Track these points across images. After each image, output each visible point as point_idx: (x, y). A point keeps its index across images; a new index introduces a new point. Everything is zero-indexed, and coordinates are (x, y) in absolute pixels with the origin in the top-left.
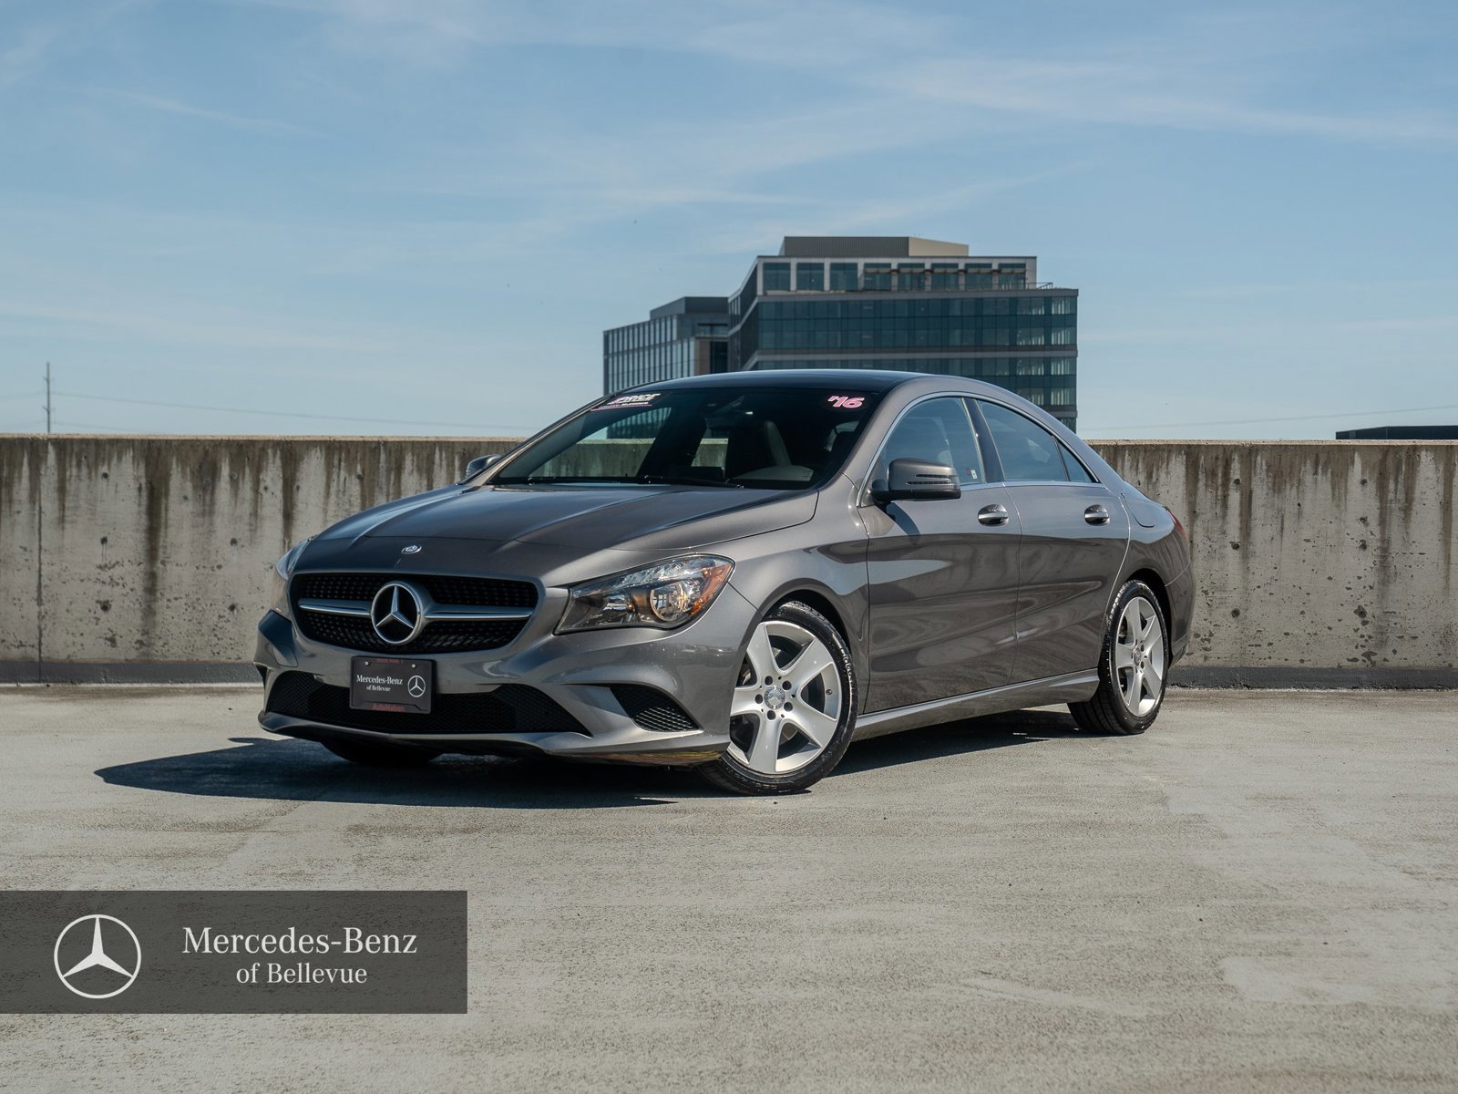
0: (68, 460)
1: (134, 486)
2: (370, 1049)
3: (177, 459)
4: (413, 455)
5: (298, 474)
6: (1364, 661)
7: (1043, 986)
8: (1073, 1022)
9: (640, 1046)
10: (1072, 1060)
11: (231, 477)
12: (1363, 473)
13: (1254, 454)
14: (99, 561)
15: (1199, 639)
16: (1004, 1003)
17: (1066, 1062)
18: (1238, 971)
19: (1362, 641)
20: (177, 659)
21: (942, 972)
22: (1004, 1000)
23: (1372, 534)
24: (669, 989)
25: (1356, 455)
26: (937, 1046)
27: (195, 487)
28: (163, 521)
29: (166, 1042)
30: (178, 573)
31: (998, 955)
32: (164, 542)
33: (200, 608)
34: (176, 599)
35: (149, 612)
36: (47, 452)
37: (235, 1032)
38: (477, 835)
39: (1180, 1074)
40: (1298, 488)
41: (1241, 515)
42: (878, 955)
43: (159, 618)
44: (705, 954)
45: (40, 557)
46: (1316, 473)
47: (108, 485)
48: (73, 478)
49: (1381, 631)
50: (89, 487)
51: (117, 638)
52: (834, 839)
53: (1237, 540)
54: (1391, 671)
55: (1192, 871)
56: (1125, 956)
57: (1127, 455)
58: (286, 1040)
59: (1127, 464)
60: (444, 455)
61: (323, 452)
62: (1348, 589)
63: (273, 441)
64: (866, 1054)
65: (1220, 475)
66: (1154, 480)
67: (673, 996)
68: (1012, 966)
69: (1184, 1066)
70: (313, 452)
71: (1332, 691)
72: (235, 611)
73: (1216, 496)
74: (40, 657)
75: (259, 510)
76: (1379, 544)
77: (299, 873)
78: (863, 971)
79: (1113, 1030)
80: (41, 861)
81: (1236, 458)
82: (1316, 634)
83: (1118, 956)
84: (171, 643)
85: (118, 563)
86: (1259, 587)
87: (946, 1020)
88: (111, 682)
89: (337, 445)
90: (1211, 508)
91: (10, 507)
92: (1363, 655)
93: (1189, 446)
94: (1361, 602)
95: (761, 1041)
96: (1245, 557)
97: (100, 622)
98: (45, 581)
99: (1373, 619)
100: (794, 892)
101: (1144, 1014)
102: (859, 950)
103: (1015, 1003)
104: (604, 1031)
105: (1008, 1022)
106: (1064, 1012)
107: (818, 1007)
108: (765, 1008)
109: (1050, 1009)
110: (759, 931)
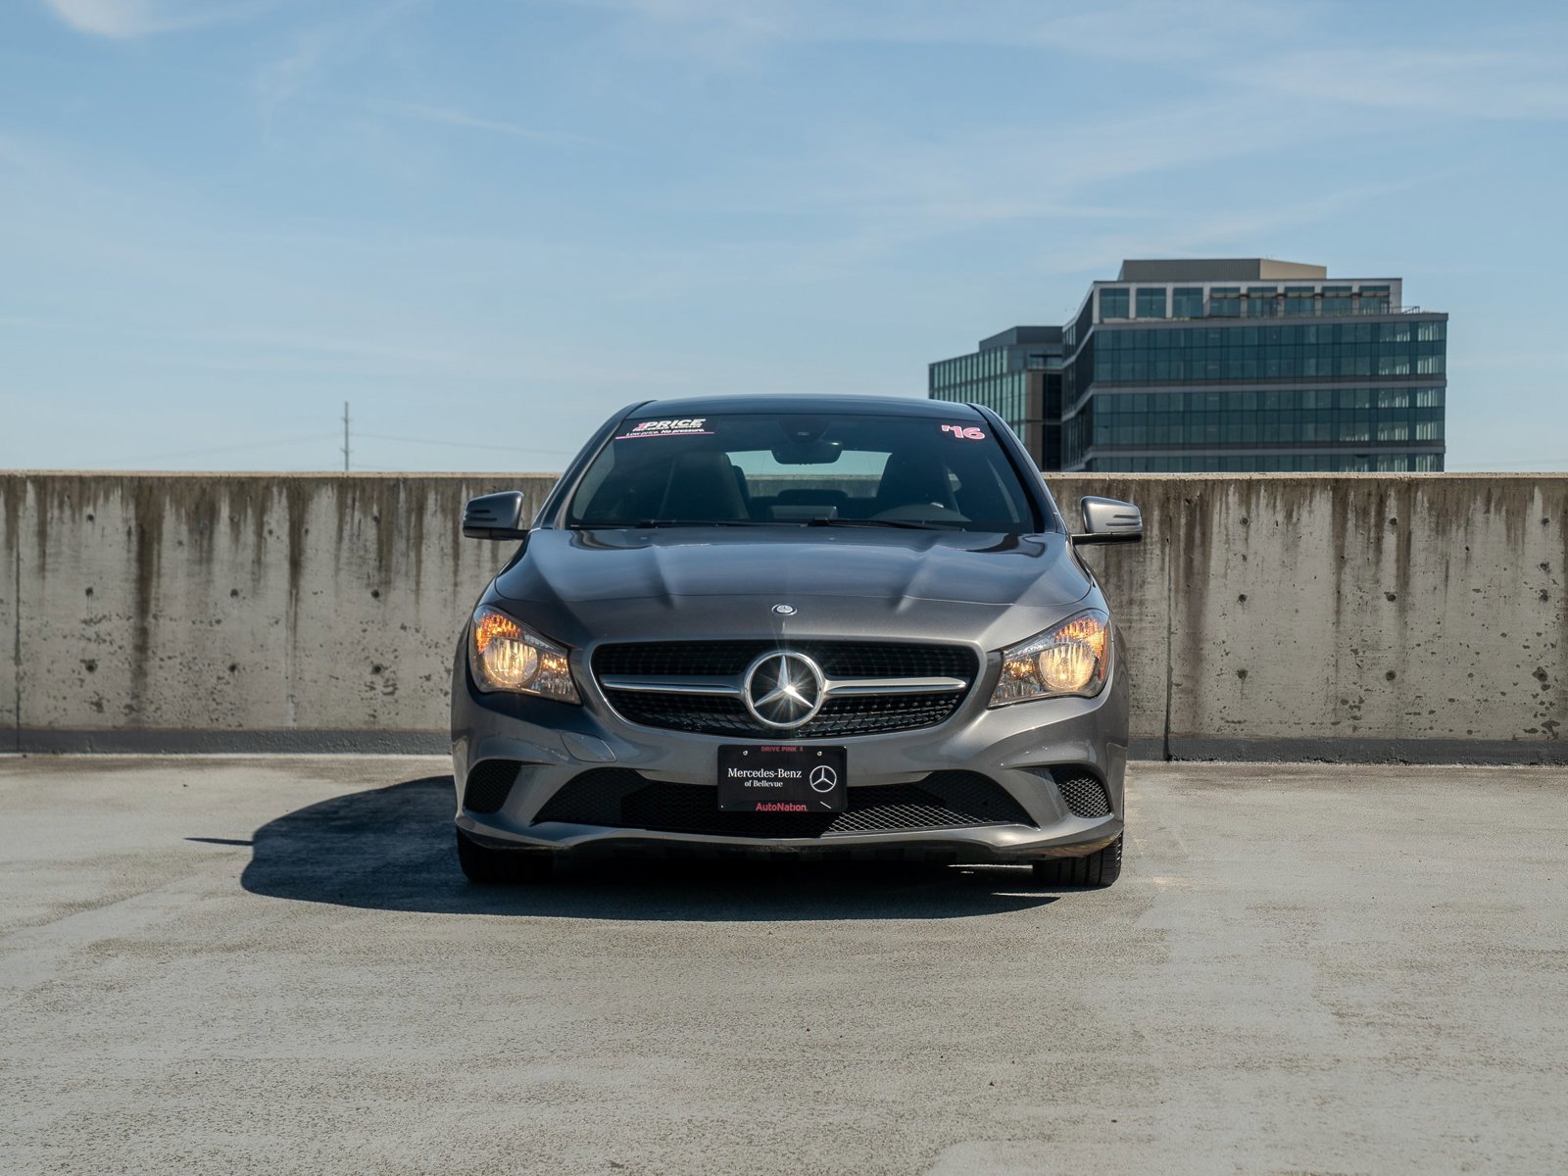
0: (49, 500)
1: (122, 529)
3: (171, 501)
4: (436, 494)
5: (307, 516)
6: (1544, 732)
11: (232, 519)
12: (1544, 510)
13: (1413, 490)
14: (84, 615)
15: (1347, 707)
19: (1542, 709)
20: (171, 726)
23: (1555, 583)
25: (1536, 490)
27: (191, 531)
28: (155, 569)
30: (172, 629)
32: (156, 593)
33: (197, 668)
34: (170, 658)
35: (140, 673)
36: (25, 491)
40: (1466, 529)
41: (1398, 560)
43: (150, 680)
45: (18, 610)
46: (1488, 511)
47: (93, 529)
48: (55, 521)
49: (1565, 698)
50: (72, 531)
51: (104, 702)
53: (1392, 591)
57: (1262, 491)
59: (1263, 502)
61: (335, 491)
62: (1525, 647)
63: (278, 478)
65: (1373, 514)
66: (1294, 520)
70: (324, 490)
71: (1506, 767)
72: (236, 672)
73: (1369, 539)
74: (18, 724)
75: (263, 557)
76: (1563, 595)
81: (1393, 494)
82: (1486, 700)
84: (164, 707)
85: (104, 617)
86: (1419, 645)
88: (97, 752)
89: (351, 482)
90: (1363, 553)
92: (1543, 725)
93: (1337, 481)
94: (1542, 663)
96: (1403, 610)
97: (85, 684)
98: (23, 638)
99: (1554, 683)
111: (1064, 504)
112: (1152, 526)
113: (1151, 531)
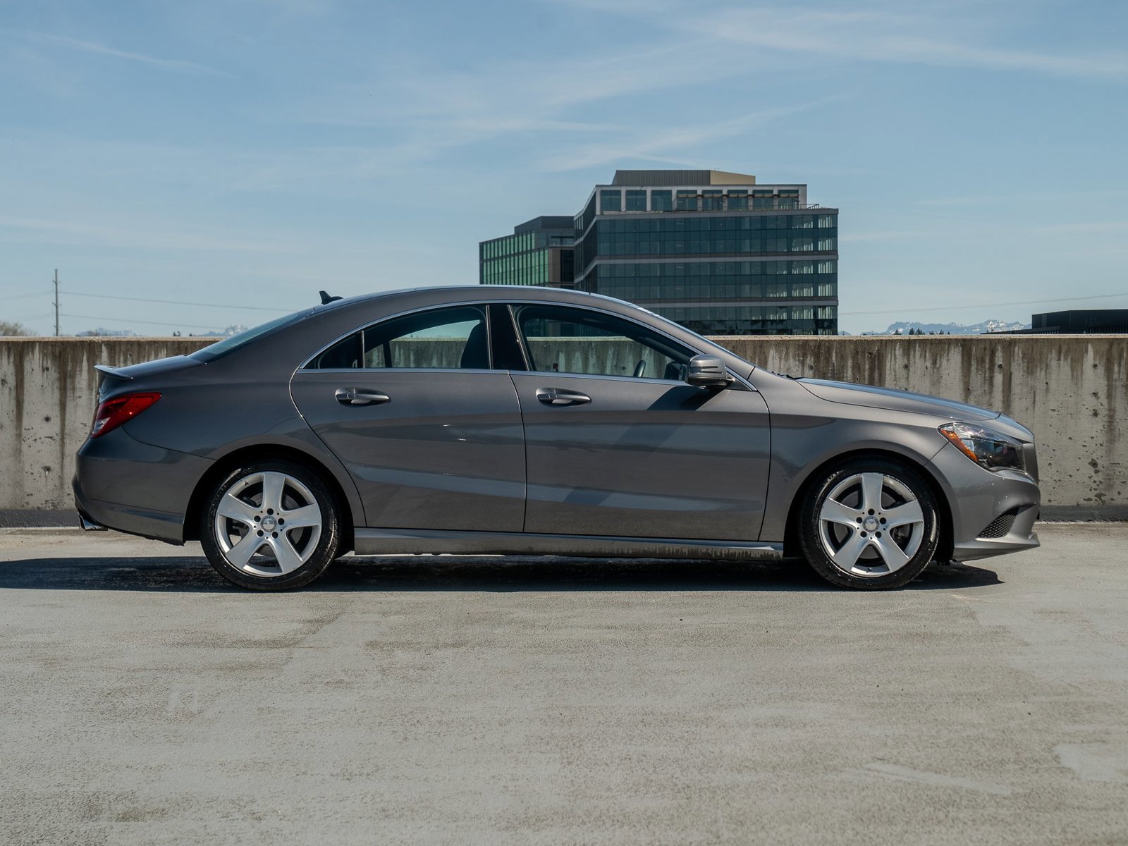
0: (117, 357)
2: (438, 827)
4: (379, 352)
6: (1096, 500)
7: (926, 770)
8: (958, 800)
9: (639, 822)
10: (967, 830)
12: (1094, 359)
13: (1013, 347)
16: (901, 784)
17: (962, 832)
18: (1070, 756)
19: (1094, 486)
21: (847, 758)
22: (901, 781)
23: (1102, 405)
24: (646, 775)
25: (1090, 346)
26: (862, 820)
29: (283, 822)
31: (886, 744)
36: (101, 351)
37: (332, 813)
38: (464, 649)
39: (1051, 842)
40: (1046, 370)
41: (1003, 391)
42: (796, 745)
44: (665, 745)
46: (1059, 359)
49: (1109, 478)
52: (734, 649)
54: (1117, 508)
55: (1011, 673)
56: (981, 744)
57: (917, 348)
58: (371, 819)
59: (918, 354)
60: (402, 352)
62: (1084, 446)
64: (810, 827)
65: (987, 361)
66: (938, 366)
67: (652, 781)
68: (899, 753)
69: (1052, 835)
71: (1073, 523)
73: (985, 377)
76: (1107, 413)
77: (341, 682)
78: (788, 758)
79: (990, 806)
80: (143, 673)
81: (1000, 349)
82: (1060, 480)
83: (975, 744)
87: (862, 798)
90: (981, 386)
91: (73, 393)
92: (1095, 496)
93: (964, 340)
94: (1094, 456)
95: (728, 817)
99: (1102, 469)
100: (717, 693)
101: (1009, 792)
102: (780, 741)
103: (909, 784)
104: (608, 810)
105: (909, 799)
106: (949, 791)
107: (763, 789)
108: (723, 789)
109: (937, 788)
110: (701, 726)
111: (791, 356)
112: (847, 370)
113: (847, 374)
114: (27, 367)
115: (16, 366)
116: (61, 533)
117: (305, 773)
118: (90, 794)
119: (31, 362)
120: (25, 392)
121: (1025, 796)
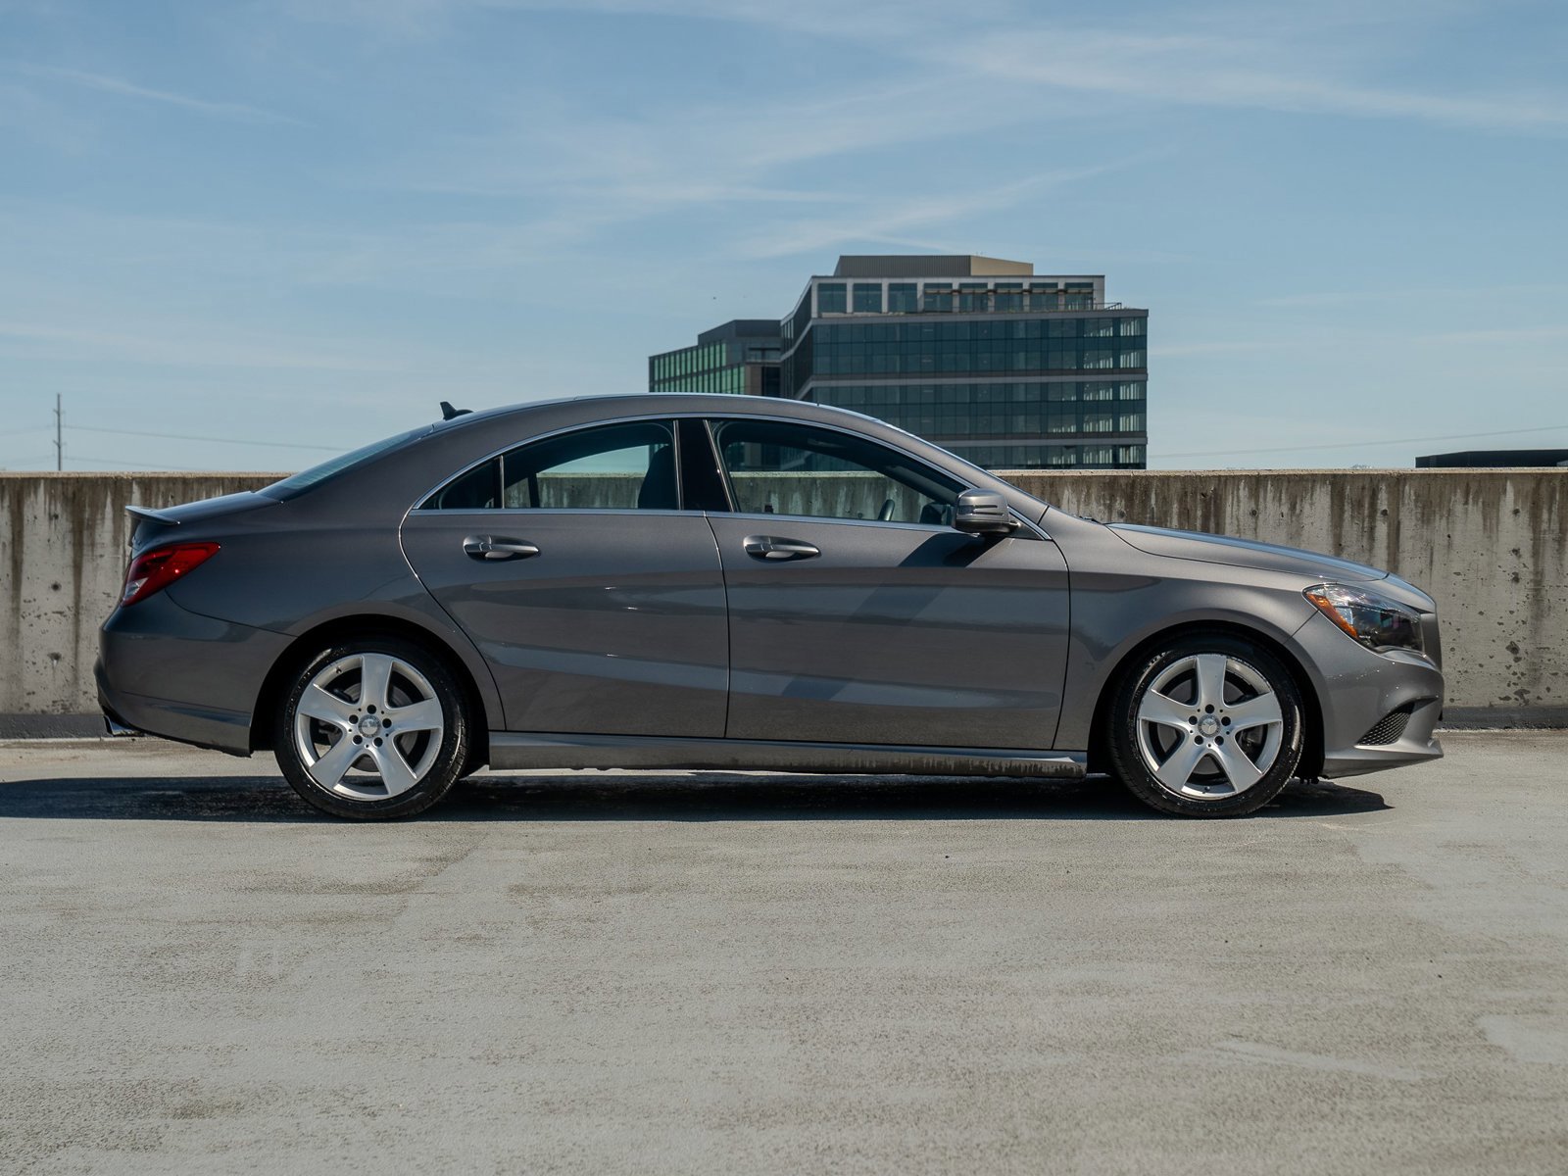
0: (153, 500)
2: (623, 1124)
6: (1516, 699)
7: (1300, 1049)
8: (1347, 1088)
9: (904, 1117)
10: (1362, 1127)
12: (1516, 501)
13: (1402, 484)
16: (1267, 1068)
17: (1356, 1130)
18: (1500, 1030)
19: (1514, 679)
21: (1190, 1035)
22: (1266, 1064)
23: (1525, 566)
24: (911, 1056)
25: (1508, 483)
26: (1215, 1114)
29: (407, 1118)
31: (1242, 1016)
36: (131, 492)
37: (475, 1107)
38: (647, 895)
39: (1480, 1141)
40: (1448, 518)
41: (1388, 547)
42: (1118, 1018)
44: (935, 1019)
46: (1466, 503)
49: (1535, 669)
52: (1023, 895)
54: (1545, 710)
55: (1410, 924)
56: (1375, 1015)
57: (1269, 486)
58: (530, 1115)
59: (1270, 495)
60: (552, 492)
62: (1500, 624)
64: (1144, 1124)
65: (1367, 506)
66: (1298, 511)
67: (919, 1065)
68: (1261, 1028)
69: (1481, 1133)
71: (1484, 731)
73: (1363, 528)
76: (1532, 577)
77: (477, 937)
78: (1108, 1035)
79: (1392, 1096)
80: (199, 927)
81: (1384, 488)
82: (1466, 672)
83: (1367, 1016)
87: (1213, 1087)
90: (1358, 541)
91: (93, 551)
92: (1516, 693)
93: (1335, 476)
94: (1514, 638)
95: (1029, 1112)
99: (1526, 656)
100: (1003, 951)
101: (1418, 1078)
102: (1095, 1013)
103: (1279, 1068)
104: (860, 1102)
105: (1279, 1088)
106: (1334, 1077)
107: (1075, 1075)
108: (1019, 1075)
109: (1318, 1073)
110: (983, 994)
111: (1093, 498)
112: (1171, 515)
113: (1171, 523)
114: (28, 513)
115: (12, 513)
116: (74, 746)
117: (434, 1056)
118: (135, 1083)
119: (33, 507)
120: (25, 549)
121: (1440, 1082)
